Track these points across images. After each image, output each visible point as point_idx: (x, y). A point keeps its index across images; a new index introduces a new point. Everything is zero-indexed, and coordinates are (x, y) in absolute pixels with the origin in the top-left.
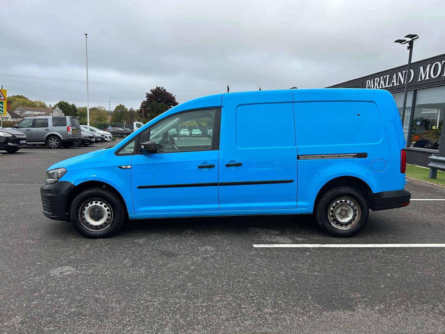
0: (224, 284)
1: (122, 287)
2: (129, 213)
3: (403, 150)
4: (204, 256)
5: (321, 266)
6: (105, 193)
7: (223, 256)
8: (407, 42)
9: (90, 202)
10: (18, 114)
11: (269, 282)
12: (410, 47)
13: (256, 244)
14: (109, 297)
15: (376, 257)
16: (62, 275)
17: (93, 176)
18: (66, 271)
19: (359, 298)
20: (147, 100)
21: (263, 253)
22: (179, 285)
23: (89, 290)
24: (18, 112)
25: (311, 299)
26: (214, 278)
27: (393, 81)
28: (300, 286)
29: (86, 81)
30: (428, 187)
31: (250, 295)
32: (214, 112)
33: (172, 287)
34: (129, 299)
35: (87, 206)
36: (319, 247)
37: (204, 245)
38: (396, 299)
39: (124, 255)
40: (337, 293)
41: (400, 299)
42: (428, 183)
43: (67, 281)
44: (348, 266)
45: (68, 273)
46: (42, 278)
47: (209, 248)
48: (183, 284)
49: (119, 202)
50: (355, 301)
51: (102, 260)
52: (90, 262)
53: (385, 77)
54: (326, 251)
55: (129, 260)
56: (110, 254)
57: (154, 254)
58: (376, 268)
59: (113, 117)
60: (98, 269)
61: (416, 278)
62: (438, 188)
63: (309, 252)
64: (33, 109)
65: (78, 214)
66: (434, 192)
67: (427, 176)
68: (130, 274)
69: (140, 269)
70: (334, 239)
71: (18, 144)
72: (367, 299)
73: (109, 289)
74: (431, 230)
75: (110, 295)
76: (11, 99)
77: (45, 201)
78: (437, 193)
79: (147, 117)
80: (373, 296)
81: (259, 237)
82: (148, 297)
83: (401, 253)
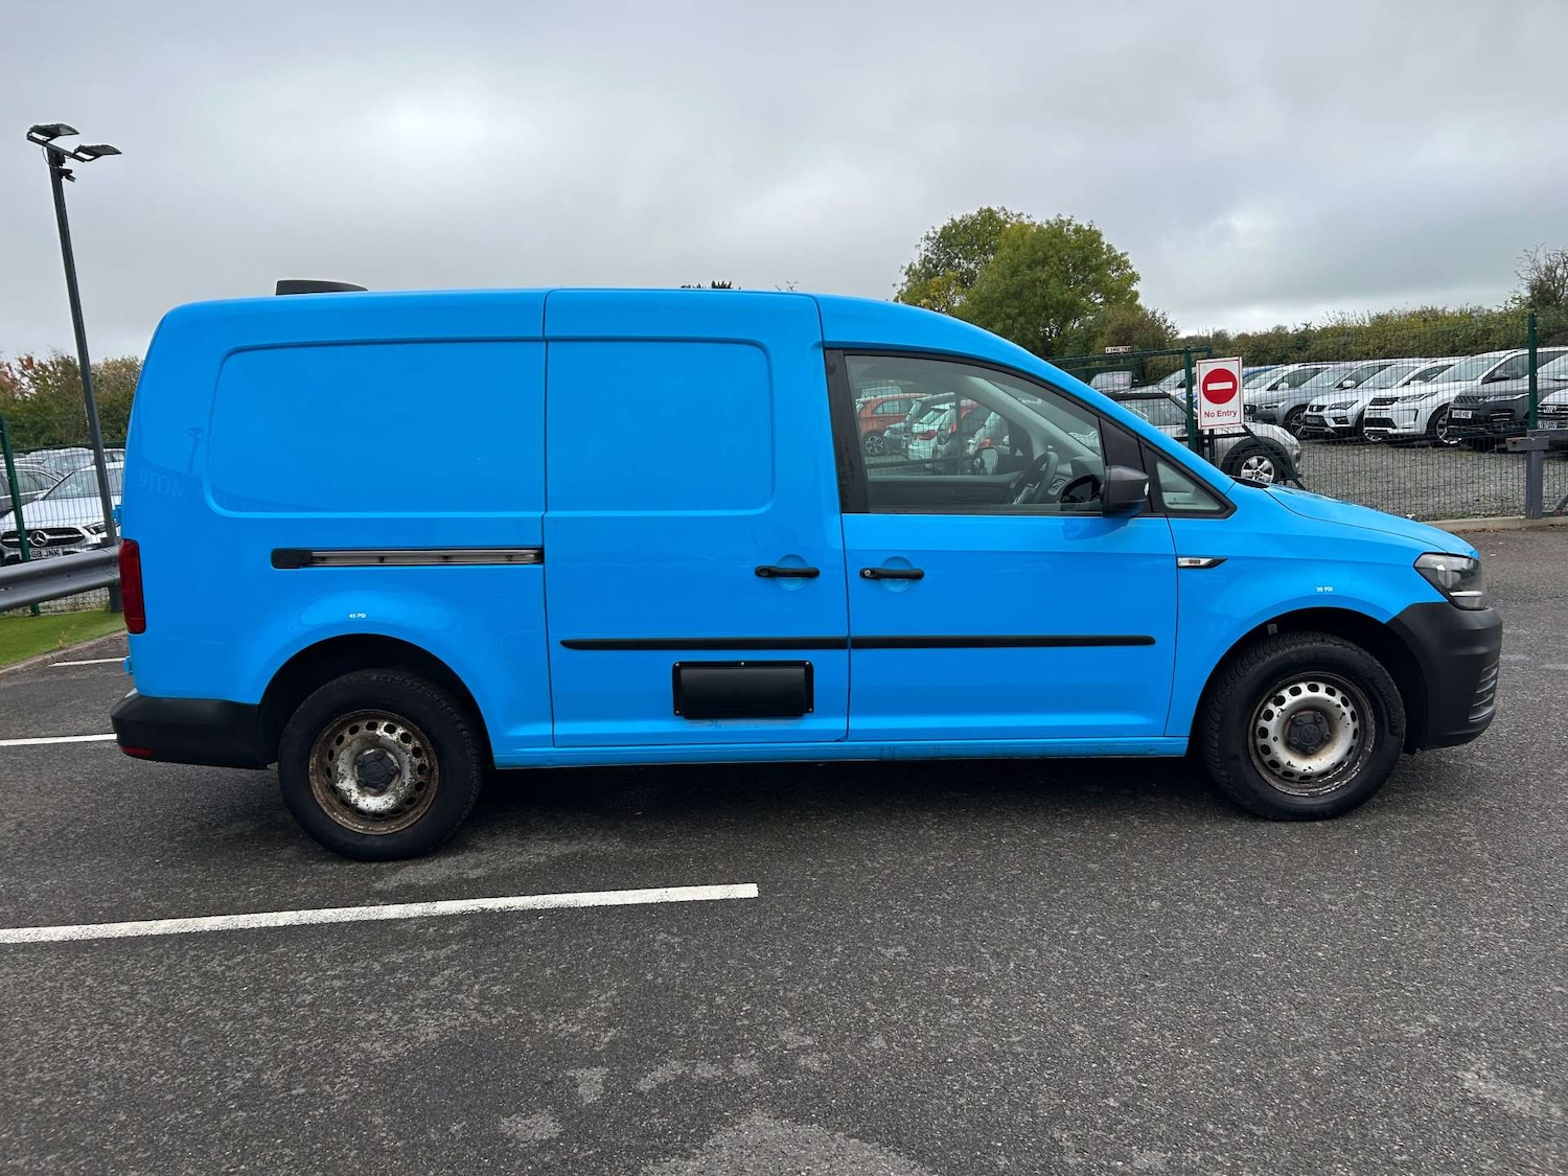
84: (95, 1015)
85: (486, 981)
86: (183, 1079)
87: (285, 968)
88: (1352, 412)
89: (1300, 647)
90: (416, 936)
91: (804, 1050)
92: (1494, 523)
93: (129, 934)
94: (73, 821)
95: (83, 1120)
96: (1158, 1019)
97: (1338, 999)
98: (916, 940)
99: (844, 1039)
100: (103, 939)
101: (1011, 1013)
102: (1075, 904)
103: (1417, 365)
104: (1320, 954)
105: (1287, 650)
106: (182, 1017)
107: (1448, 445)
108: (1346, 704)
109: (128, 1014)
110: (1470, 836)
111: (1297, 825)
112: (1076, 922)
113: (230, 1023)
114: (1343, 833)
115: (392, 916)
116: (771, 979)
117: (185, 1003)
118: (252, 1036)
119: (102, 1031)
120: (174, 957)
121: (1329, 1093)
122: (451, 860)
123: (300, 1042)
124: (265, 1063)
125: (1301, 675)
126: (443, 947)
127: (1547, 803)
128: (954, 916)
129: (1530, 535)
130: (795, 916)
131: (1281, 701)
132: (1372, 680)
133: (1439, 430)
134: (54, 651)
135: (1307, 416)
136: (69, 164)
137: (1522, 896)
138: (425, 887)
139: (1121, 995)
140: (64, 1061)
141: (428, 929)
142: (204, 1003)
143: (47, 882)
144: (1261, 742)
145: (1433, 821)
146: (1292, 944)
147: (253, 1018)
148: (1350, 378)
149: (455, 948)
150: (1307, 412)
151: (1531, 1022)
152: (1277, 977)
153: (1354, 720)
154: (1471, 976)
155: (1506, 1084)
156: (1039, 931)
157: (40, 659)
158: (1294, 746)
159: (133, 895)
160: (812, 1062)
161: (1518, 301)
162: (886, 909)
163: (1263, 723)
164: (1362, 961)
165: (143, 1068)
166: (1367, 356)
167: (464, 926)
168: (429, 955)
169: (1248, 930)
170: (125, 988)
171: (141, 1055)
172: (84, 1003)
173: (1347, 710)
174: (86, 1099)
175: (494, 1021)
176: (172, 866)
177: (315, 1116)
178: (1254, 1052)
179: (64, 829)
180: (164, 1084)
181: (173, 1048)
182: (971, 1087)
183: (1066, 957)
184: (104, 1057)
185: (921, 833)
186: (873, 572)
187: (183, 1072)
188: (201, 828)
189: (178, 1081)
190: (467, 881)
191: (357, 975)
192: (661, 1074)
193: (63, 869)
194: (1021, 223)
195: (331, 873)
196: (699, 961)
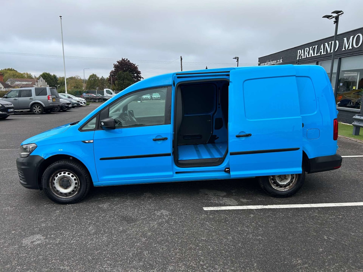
0: (177, 252)
1: (85, 256)
2: (93, 181)
3: (335, 119)
4: (160, 220)
5: (264, 229)
6: (72, 164)
7: (177, 220)
8: (334, 17)
9: (58, 173)
10: (9, 84)
11: (218, 248)
12: (336, 22)
13: (206, 206)
14: (73, 269)
15: (313, 218)
16: (33, 245)
17: (60, 150)
18: (37, 240)
19: (300, 265)
20: (114, 70)
21: (212, 216)
22: (136, 254)
23: (55, 261)
24: (9, 83)
25: (256, 266)
26: (168, 245)
27: (320, 51)
28: (246, 252)
29: (63, 55)
30: (353, 144)
31: (201, 263)
32: (166, 90)
33: (130, 256)
34: (90, 270)
35: (57, 177)
36: (261, 208)
37: (160, 209)
38: (334, 264)
39: (89, 221)
40: (280, 260)
41: (337, 264)
42: (352, 140)
43: (37, 251)
44: (288, 228)
45: (39, 242)
46: (15, 248)
47: (165, 212)
48: (141, 253)
49: (84, 172)
50: (297, 267)
51: (69, 228)
52: (59, 230)
53: (314, 47)
54: (268, 213)
55: (93, 227)
56: (77, 221)
57: (116, 219)
58: (314, 230)
59: (88, 85)
60: (65, 237)
61: (350, 240)
62: (361, 144)
63: (252, 214)
64: (21, 80)
65: (49, 184)
66: (358, 149)
67: (351, 133)
68: (93, 242)
69: (103, 236)
70: (275, 200)
71: (7, 112)
72: (307, 266)
73: (73, 259)
74: (359, 188)
75: (74, 267)
76: (3, 72)
77: (21, 172)
78: (361, 149)
79: (115, 85)
80: (313, 262)
81: (209, 199)
82: (108, 268)
83: (335, 213)
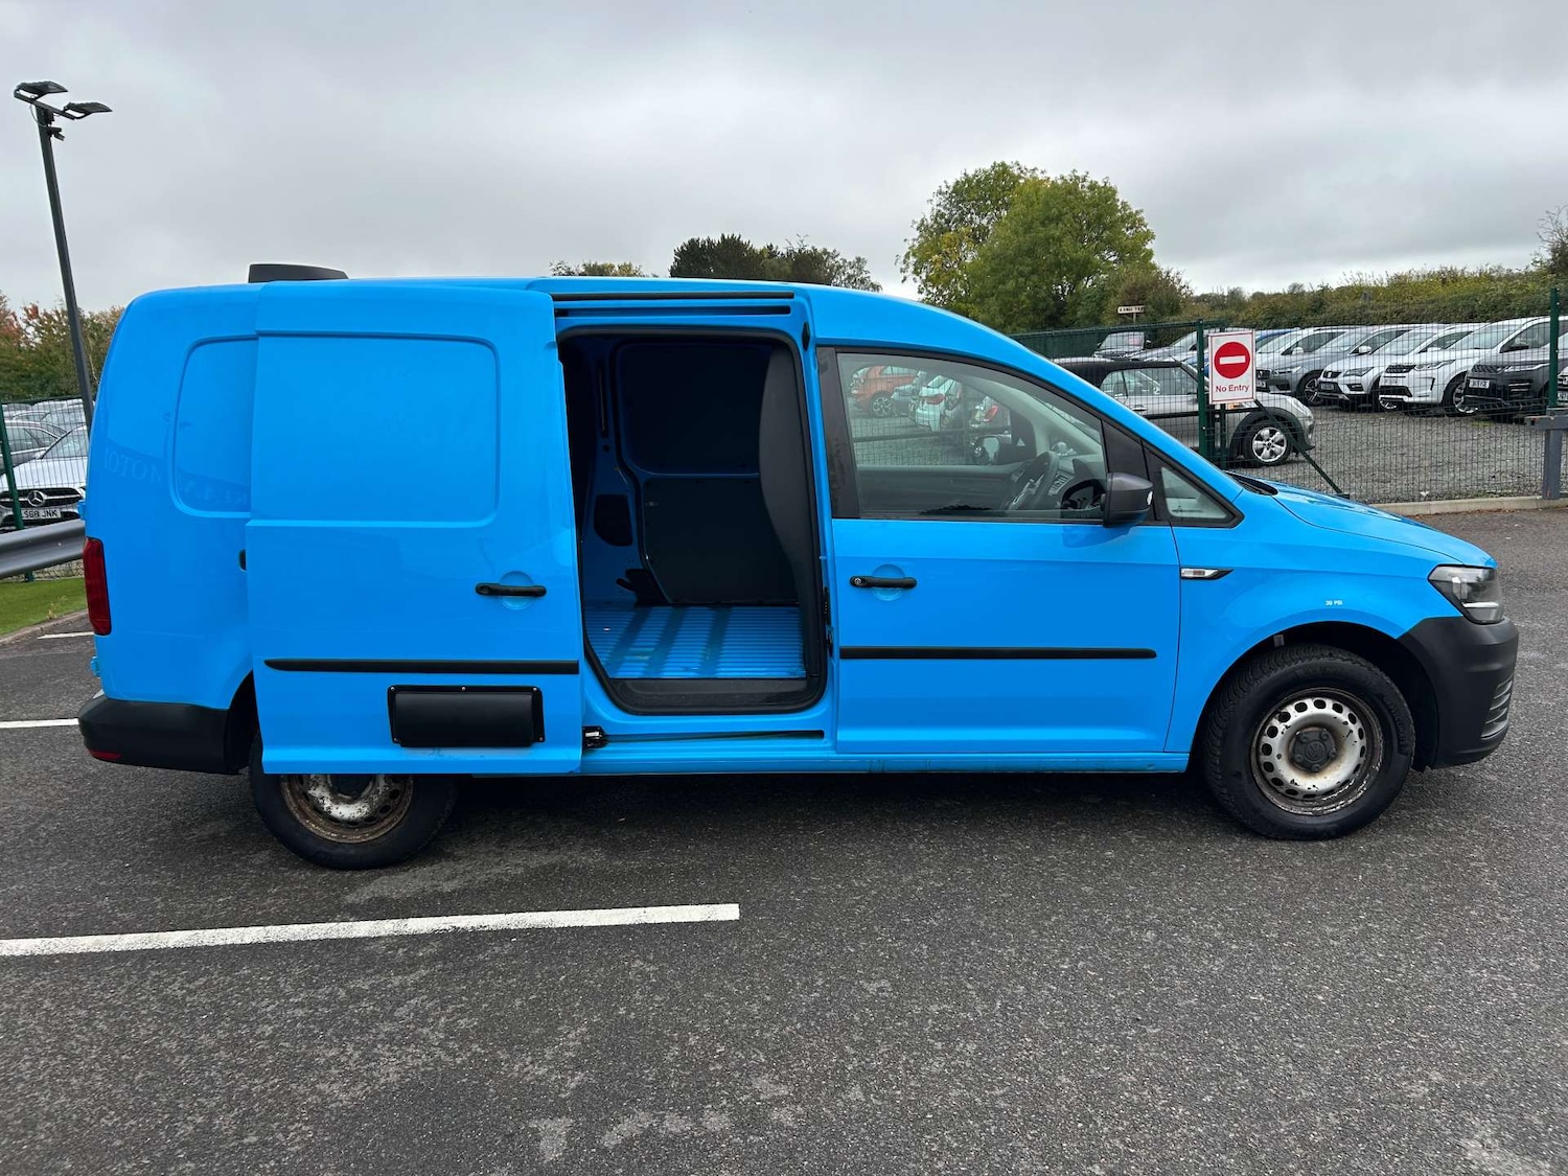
84: (49, 1044)
85: (453, 1012)
86: (133, 1122)
87: (247, 994)
88: (1366, 380)
89: (1306, 662)
90: (385, 958)
91: (777, 1102)
92: (1509, 503)
93: (92, 950)
94: (45, 817)
95: (27, 1167)
96: (1149, 1071)
97: (1338, 1052)
98: (900, 974)
99: (819, 1088)
100: (63, 954)
101: (995, 1061)
102: (1067, 933)
103: (1435, 331)
104: (1320, 998)
105: (1293, 665)
106: (138, 1047)
107: (1464, 415)
108: (1354, 722)
109: (83, 1043)
110: (1480, 861)
111: (1300, 845)
112: (1067, 954)
113: (186, 1057)
114: (1347, 856)
115: (361, 934)
116: (747, 1016)
117: (143, 1032)
118: (207, 1073)
119: (55, 1063)
120: (135, 978)
121: (1326, 1163)
122: (426, 870)
123: (256, 1081)
124: (219, 1105)
125: (1308, 691)
126: (411, 972)
127: (1560, 824)
128: (940, 943)
129: (1546, 516)
130: (776, 943)
131: (1285, 717)
132: (1381, 697)
133: (1455, 399)
134: (44, 622)
135: (1321, 382)
136: (59, 122)
137: (1532, 932)
138: (397, 901)
139: (1110, 1042)
140: (14, 1098)
141: (398, 949)
142: (161, 1033)
143: (14, 887)
144: (1264, 759)
145: (1441, 844)
146: (1291, 985)
147: (210, 1051)
148: (1366, 344)
149: (424, 973)
150: (1322, 378)
151: (1539, 1081)
152: (1275, 1023)
153: (1361, 737)
154: (1477, 1027)
155: (1511, 1155)
156: (1029, 964)
157: (28, 631)
158: (1299, 764)
159: (99, 904)
160: (784, 1116)
161: (1539, 264)
162: (870, 935)
163: (1266, 740)
164: (1365, 1007)
165: (93, 1108)
166: (1385, 320)
167: (434, 948)
168: (397, 981)
169: (1245, 967)
170: (83, 1013)
171: (93, 1092)
172: (40, 1030)
173: (1355, 728)
174: (32, 1142)
175: (459, 1061)
176: (141, 871)
177: (265, 1169)
178: (1248, 1112)
179: (36, 825)
180: (113, 1127)
181: (125, 1086)
182: (950, 1148)
183: (1055, 996)
184: (55, 1095)
185: (911, 847)
186: (863, 580)
187: (134, 1114)
188: (175, 827)
189: (127, 1124)
190: (441, 895)
191: (320, 1003)
192: (627, 1127)
193: (30, 872)
194: (1035, 178)
195: (303, 883)
196: (674, 993)
